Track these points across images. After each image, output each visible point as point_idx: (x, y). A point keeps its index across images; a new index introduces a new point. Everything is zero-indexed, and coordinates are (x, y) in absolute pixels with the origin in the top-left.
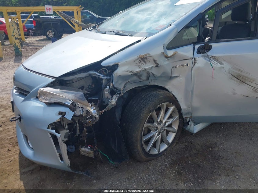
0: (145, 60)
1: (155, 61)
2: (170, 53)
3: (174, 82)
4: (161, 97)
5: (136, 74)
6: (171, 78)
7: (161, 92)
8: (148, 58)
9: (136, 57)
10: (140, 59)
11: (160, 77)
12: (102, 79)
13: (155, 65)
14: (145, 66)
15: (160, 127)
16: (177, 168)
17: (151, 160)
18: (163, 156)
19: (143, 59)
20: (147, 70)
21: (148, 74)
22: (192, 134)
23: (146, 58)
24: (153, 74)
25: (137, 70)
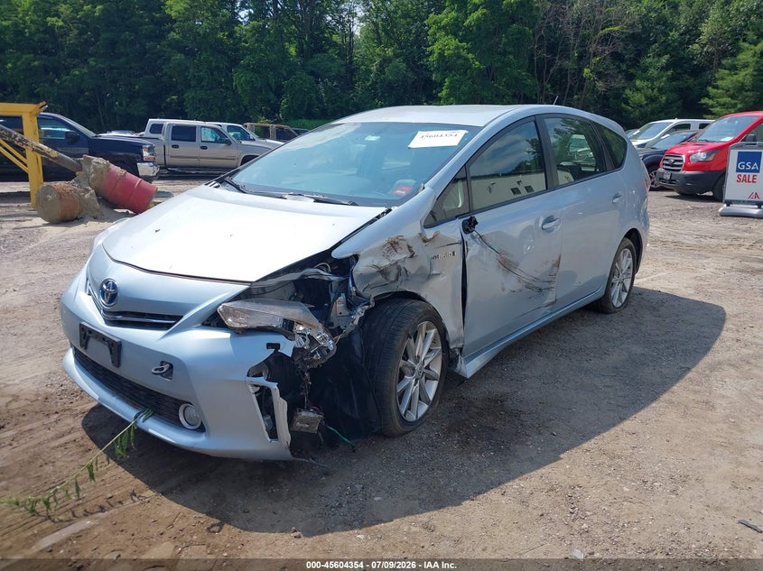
0: (396, 246)
1: (409, 247)
2: (430, 233)
3: (434, 283)
4: (421, 310)
5: (383, 272)
6: (430, 277)
7: (417, 303)
8: (400, 242)
9: (384, 241)
10: (389, 245)
11: (415, 275)
12: (330, 282)
13: (409, 254)
14: (397, 257)
15: (417, 367)
16: (459, 436)
17: (407, 433)
18: (425, 425)
19: (394, 245)
20: (399, 264)
21: (399, 269)
22: (464, 378)
23: (397, 243)
24: (406, 271)
25: (385, 263)
